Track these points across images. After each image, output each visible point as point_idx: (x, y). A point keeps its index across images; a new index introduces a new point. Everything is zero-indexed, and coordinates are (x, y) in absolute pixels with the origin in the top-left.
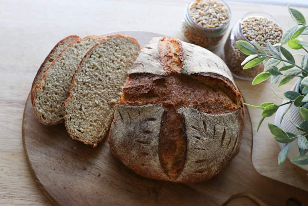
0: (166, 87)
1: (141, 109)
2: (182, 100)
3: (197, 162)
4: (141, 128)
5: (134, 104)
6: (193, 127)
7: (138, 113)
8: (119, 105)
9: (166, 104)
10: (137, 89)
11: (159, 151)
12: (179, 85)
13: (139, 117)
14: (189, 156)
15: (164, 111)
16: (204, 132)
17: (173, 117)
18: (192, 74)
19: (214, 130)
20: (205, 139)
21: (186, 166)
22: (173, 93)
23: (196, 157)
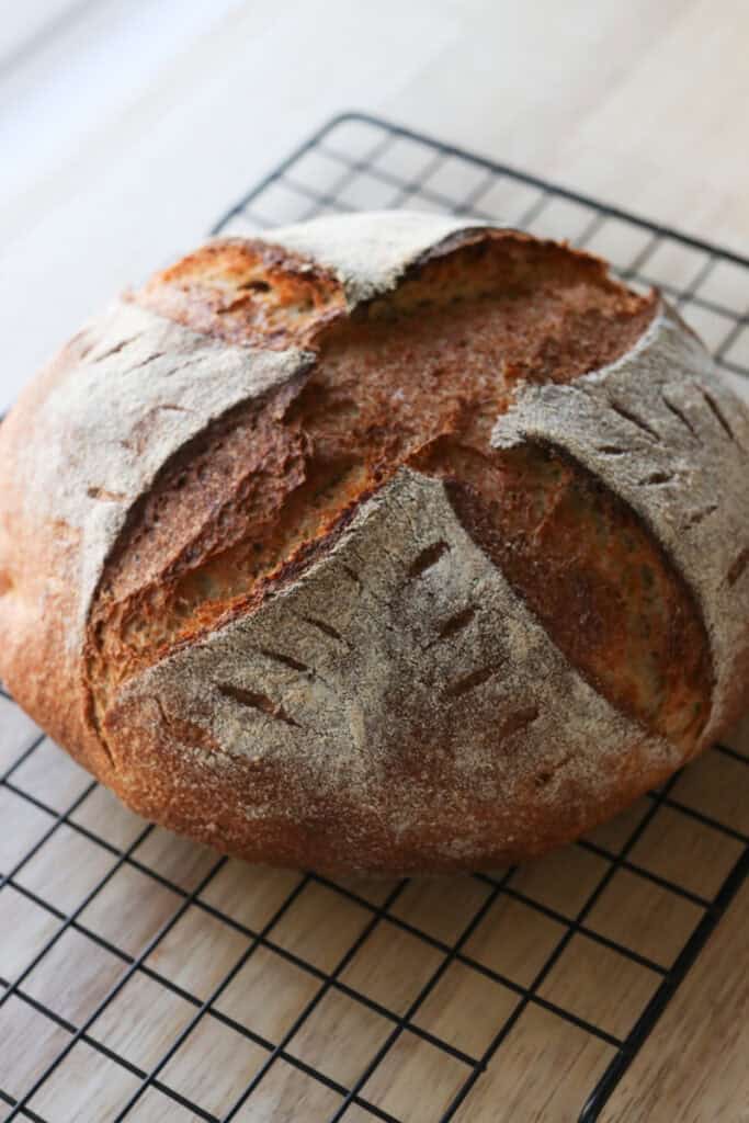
0: (349, 404)
1: (347, 554)
2: (462, 400)
3: (732, 578)
4: (416, 632)
5: (298, 558)
6: (608, 450)
7: (348, 584)
8: (238, 622)
9: (420, 453)
10: (245, 501)
11: (568, 654)
12: (390, 362)
13: (366, 595)
14: (695, 574)
15: (448, 487)
16: (653, 442)
17: (492, 481)
18: (400, 280)
19: (675, 411)
20: (681, 464)
21: (712, 626)
22: (400, 403)
23: (717, 557)
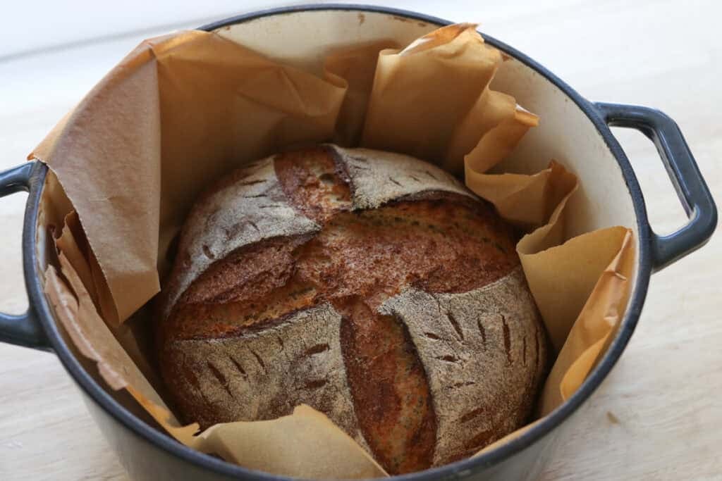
0: (328, 258)
1: (282, 332)
2: (377, 280)
3: (464, 419)
4: (297, 380)
5: (261, 324)
6: (430, 335)
7: (277, 345)
8: (224, 340)
9: (342, 298)
10: (257, 283)
11: (360, 420)
12: (359, 247)
13: (283, 353)
14: (441, 411)
15: (343, 320)
16: (458, 340)
17: (366, 326)
19: (480, 326)
20: (465, 356)
21: (440, 438)
22: (350, 269)
23: (459, 408)
